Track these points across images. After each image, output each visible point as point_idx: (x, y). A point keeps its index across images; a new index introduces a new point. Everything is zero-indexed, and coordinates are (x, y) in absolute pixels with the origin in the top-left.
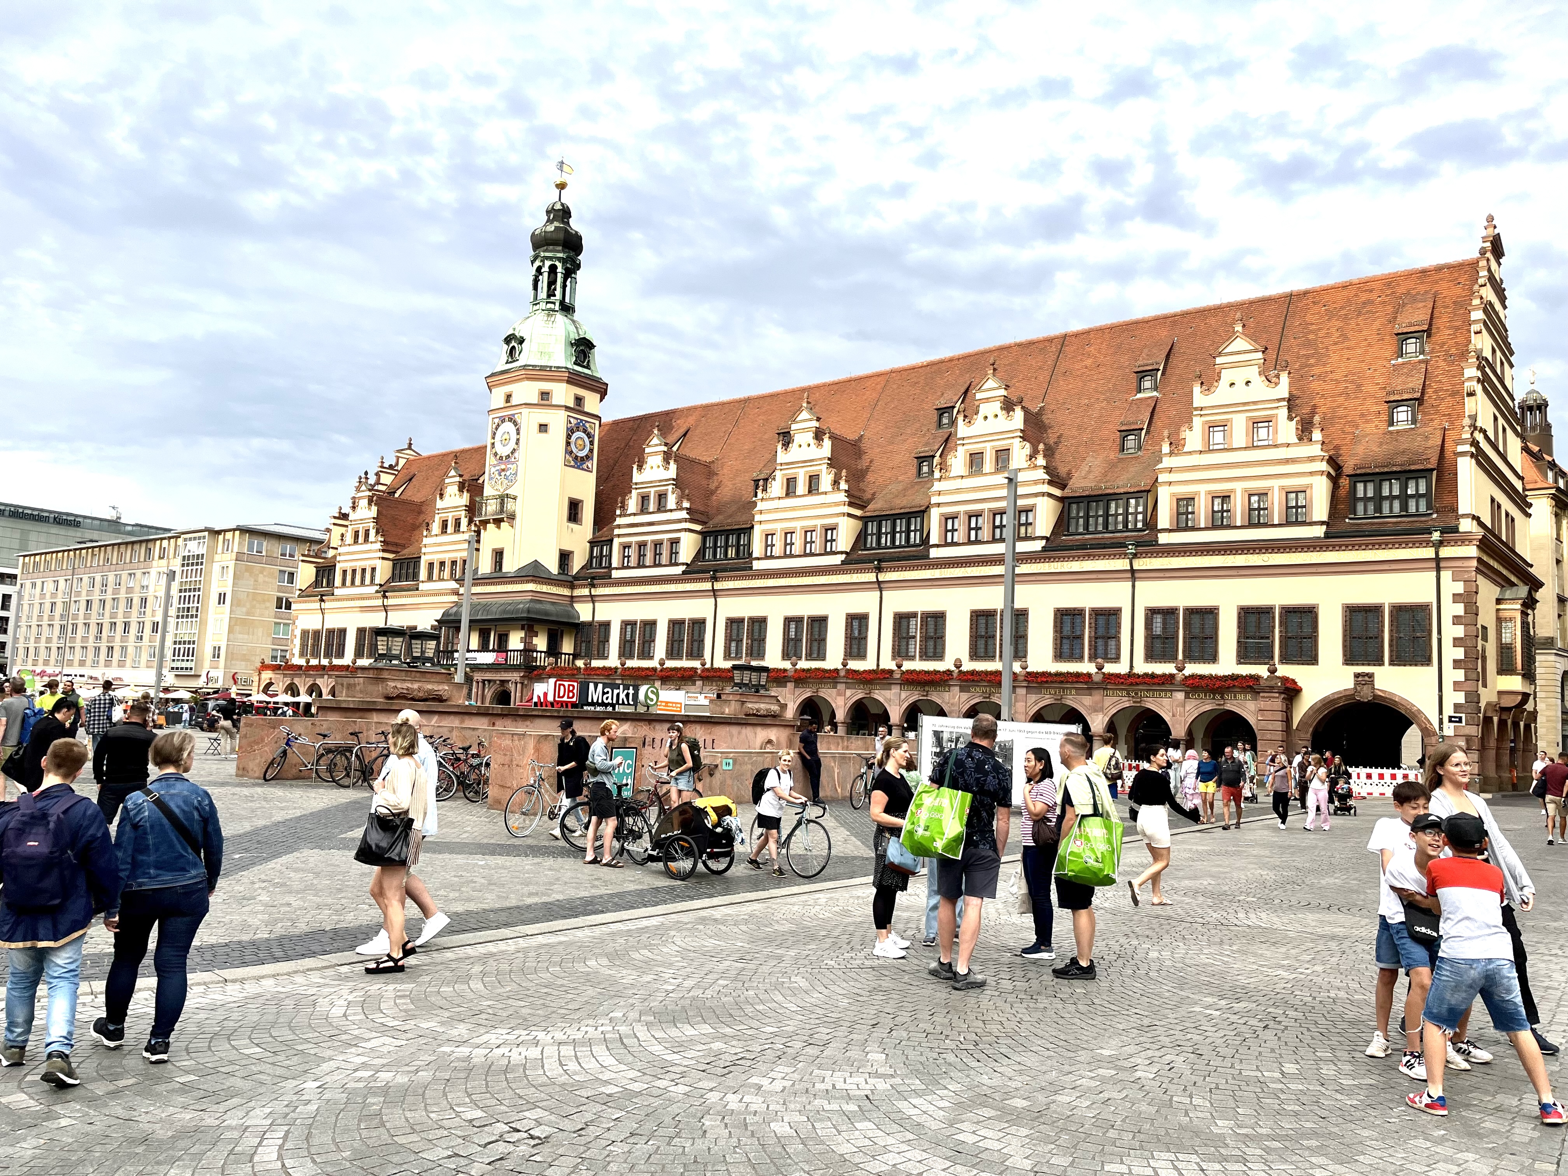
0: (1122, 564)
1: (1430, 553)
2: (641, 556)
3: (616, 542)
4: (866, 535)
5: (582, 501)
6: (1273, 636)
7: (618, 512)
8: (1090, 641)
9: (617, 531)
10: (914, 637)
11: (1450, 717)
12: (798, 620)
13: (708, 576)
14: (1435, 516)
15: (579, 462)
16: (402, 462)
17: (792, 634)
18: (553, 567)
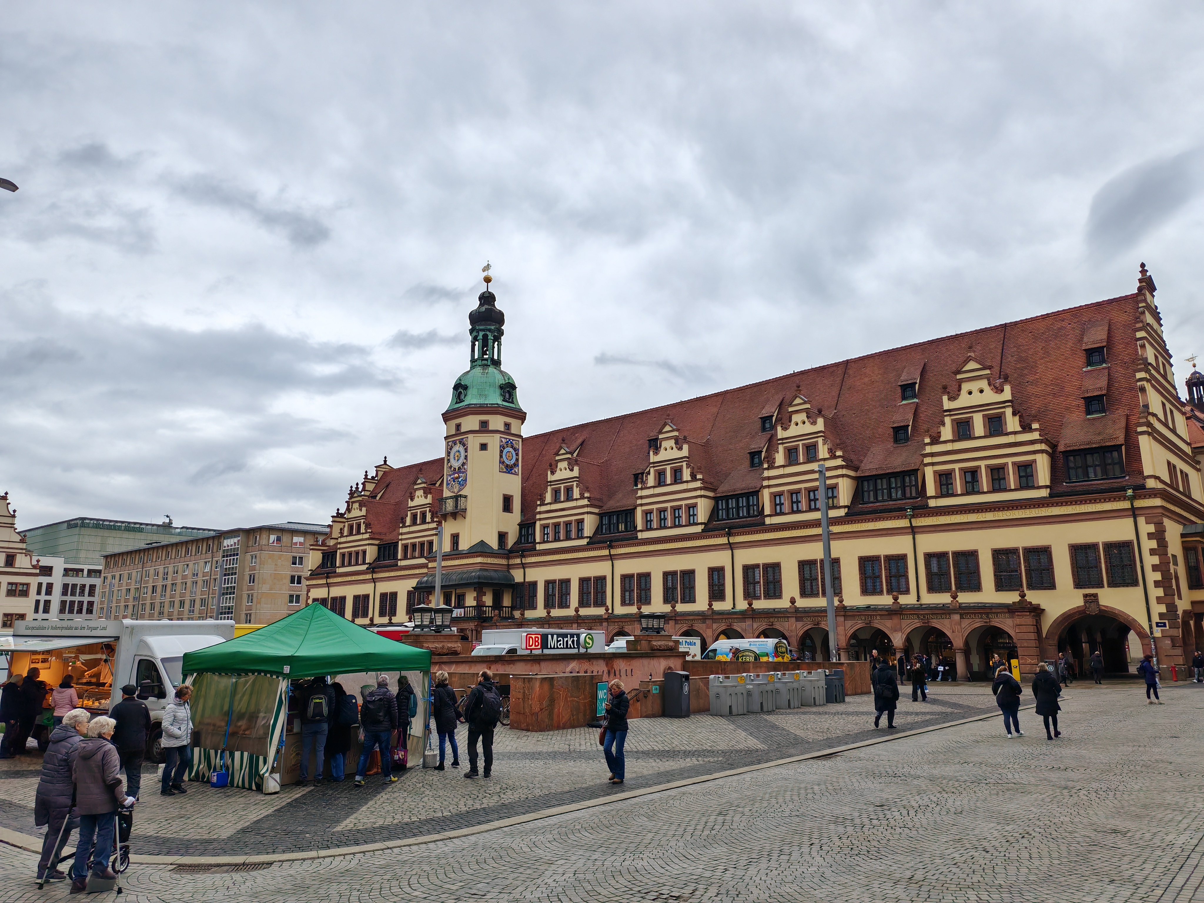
0: (903, 523)
1: (1126, 505)
2: (557, 533)
3: (538, 524)
4: (718, 510)
5: (512, 496)
6: (1021, 570)
7: (539, 503)
8: (886, 580)
9: (538, 517)
10: (759, 582)
11: (1157, 623)
12: (674, 574)
13: (605, 545)
14: (1127, 478)
15: (509, 469)
16: (380, 474)
17: (670, 584)
18: (494, 543)
